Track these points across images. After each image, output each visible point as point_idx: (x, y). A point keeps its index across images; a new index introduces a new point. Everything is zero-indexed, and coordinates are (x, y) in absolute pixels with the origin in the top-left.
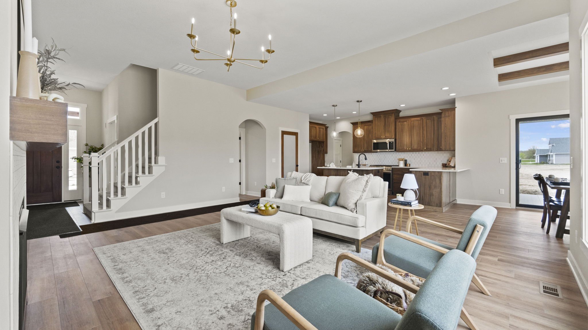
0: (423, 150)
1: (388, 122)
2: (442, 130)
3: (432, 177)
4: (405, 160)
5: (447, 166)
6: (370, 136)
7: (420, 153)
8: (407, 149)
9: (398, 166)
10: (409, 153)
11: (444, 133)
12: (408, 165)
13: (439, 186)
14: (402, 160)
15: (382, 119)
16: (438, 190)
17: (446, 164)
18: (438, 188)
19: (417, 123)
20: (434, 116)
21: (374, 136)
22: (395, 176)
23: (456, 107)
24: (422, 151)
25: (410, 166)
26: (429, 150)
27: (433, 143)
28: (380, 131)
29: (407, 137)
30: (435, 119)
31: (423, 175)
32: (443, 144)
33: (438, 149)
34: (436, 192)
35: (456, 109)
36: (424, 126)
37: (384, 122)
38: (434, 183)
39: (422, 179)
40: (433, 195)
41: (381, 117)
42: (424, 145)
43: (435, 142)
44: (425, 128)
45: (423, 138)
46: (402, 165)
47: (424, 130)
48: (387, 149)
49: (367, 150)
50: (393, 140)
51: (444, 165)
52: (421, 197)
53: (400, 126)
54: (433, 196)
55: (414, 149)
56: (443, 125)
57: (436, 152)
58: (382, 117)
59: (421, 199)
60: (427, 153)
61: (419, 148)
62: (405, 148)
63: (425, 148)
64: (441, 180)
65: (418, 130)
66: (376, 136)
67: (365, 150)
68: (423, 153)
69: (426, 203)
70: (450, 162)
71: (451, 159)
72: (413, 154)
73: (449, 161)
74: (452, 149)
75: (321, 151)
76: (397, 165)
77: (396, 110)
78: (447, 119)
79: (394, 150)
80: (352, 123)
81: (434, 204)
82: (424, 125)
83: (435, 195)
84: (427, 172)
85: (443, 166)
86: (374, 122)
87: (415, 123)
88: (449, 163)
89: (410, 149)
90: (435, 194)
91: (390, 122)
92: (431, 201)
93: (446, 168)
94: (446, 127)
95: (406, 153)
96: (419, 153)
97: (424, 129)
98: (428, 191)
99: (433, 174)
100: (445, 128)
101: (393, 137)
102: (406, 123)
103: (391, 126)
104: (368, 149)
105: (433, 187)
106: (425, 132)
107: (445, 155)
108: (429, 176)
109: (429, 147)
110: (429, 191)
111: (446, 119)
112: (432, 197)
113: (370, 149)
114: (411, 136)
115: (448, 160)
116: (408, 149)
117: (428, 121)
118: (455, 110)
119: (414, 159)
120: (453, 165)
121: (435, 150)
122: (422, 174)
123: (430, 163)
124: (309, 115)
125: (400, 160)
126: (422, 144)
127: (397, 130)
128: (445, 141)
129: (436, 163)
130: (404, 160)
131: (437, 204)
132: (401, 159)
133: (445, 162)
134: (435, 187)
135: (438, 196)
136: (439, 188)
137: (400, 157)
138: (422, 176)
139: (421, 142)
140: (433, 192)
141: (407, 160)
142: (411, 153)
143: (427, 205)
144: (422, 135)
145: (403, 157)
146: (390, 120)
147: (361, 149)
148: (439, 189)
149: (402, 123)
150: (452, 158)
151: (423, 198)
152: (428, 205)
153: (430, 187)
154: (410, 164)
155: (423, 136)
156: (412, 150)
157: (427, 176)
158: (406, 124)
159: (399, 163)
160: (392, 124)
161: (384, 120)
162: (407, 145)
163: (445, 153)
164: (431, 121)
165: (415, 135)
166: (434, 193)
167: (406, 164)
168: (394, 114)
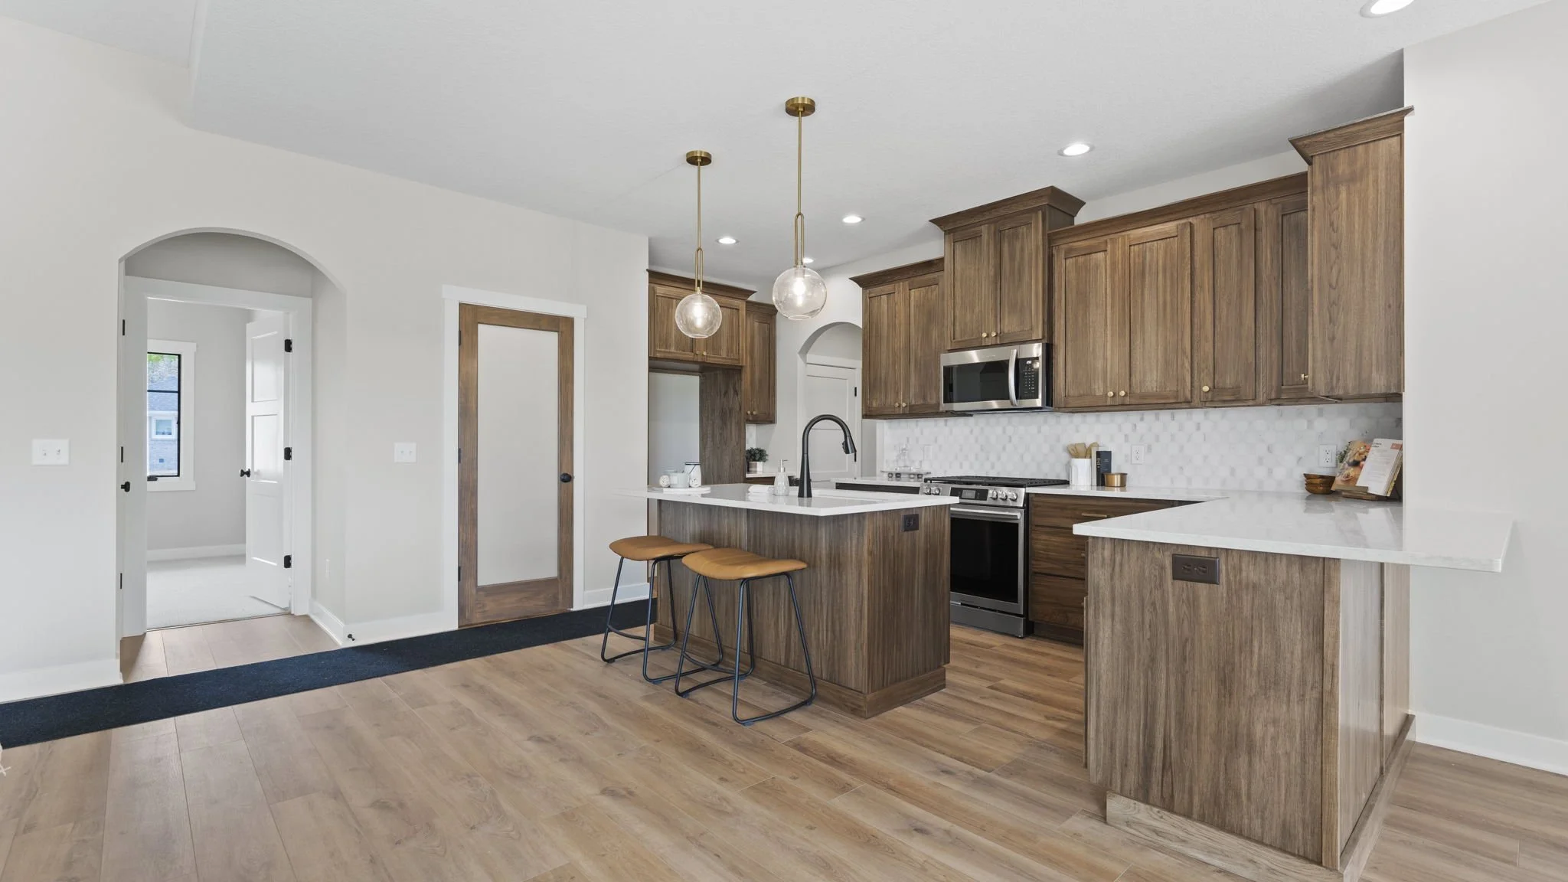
0: (1196, 400)
1: (1012, 258)
2: (1313, 271)
3: (1247, 599)
4: (1099, 454)
5: (1333, 488)
6: (935, 334)
7: (1181, 415)
8: (1106, 395)
9: (1066, 483)
10: (1119, 417)
11: (1320, 290)
12: (1117, 480)
13: (1303, 682)
14: (1087, 454)
15: (985, 248)
16: (1299, 713)
17: (1330, 480)
18: (1294, 697)
19: (1161, 253)
20: (1256, 206)
21: (948, 333)
22: (1044, 537)
23: (1410, 110)
24: (1188, 404)
25: (1123, 485)
26: (1224, 397)
27: (1251, 359)
28: (977, 310)
29: (1109, 332)
30: (1262, 218)
31: (1174, 578)
32: (1319, 354)
33: (1279, 391)
34: (1275, 722)
35: (1408, 120)
36: (1197, 265)
37: (992, 262)
38: (1261, 648)
39: (1165, 603)
40: (1251, 750)
41: (977, 237)
42: (1199, 373)
43: (1262, 352)
44: (1205, 278)
45: (1196, 332)
46: (1083, 482)
47: (1202, 287)
48: (1007, 397)
49: (921, 402)
50: (1037, 350)
51: (1316, 485)
52: (1159, 744)
53: (1072, 275)
54: (1256, 760)
55: (1143, 396)
56: (1314, 241)
57: (1271, 411)
58: (985, 237)
59: (1158, 763)
60: (1215, 414)
61: (1171, 387)
62: (1099, 393)
63: (1206, 389)
64: (1328, 630)
65: (1165, 292)
66: (958, 337)
67: (913, 403)
68: (1198, 415)
69: (1196, 800)
70: (1356, 464)
71: (1368, 451)
72: (1142, 419)
73: (1349, 458)
74: (1379, 383)
75: (730, 412)
76: (1063, 477)
77: (1053, 192)
78: (1343, 195)
79: (1038, 402)
80: (857, 280)
81: (1257, 822)
82: (1197, 258)
83: (1268, 750)
84: (1204, 554)
85: (1308, 490)
86: (947, 264)
87: (1148, 255)
88: (1351, 471)
89: (1123, 393)
90: (1274, 739)
91: (1022, 258)
92: (1238, 796)
93: (1333, 503)
94: (1336, 246)
95: (1105, 417)
96: (1173, 418)
97: (1197, 282)
98: (1211, 712)
99: (1251, 573)
100: (1333, 253)
101: (1039, 333)
102: (1101, 255)
103: (1026, 278)
104: (924, 398)
105: (1253, 684)
106: (1204, 299)
107: (1321, 424)
108: (1222, 589)
109: (1229, 381)
110: (1220, 706)
111: (1338, 194)
112: (1243, 761)
113: (934, 402)
114: (1129, 326)
115: (1342, 457)
116: (1111, 394)
117: (1221, 233)
118: (1401, 128)
119: (1149, 448)
120: (1379, 487)
121: (1261, 398)
122: (1162, 568)
123: (1233, 472)
124: (650, 240)
125: (1076, 452)
126: (1187, 365)
127: (1056, 296)
128: (1332, 339)
129: (1270, 471)
130: (1094, 455)
131: (1286, 830)
132: (1081, 450)
133: (1323, 466)
134: (1272, 682)
135: (1295, 760)
136: (1302, 698)
137: (1077, 439)
138: (1161, 585)
139: (1184, 352)
140: (1250, 723)
141: (1110, 452)
142: (1134, 416)
143: (1202, 819)
144: (1188, 316)
145: (1089, 441)
146: (1022, 250)
147: (896, 400)
148: (1310, 707)
149: (1081, 259)
150: (1368, 443)
151: (1174, 753)
152: (1211, 824)
153: (1226, 683)
154: (1123, 476)
155: (1196, 320)
156: (1134, 401)
157: (1202, 588)
158: (1103, 264)
159: (1068, 467)
160: (1030, 267)
161: (992, 251)
162: (1105, 372)
163: (1320, 414)
164: (1240, 232)
165: (1150, 315)
166: (1259, 730)
167: (1103, 477)
168: (1040, 213)
